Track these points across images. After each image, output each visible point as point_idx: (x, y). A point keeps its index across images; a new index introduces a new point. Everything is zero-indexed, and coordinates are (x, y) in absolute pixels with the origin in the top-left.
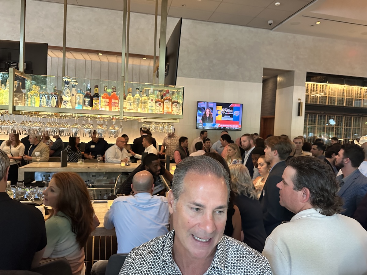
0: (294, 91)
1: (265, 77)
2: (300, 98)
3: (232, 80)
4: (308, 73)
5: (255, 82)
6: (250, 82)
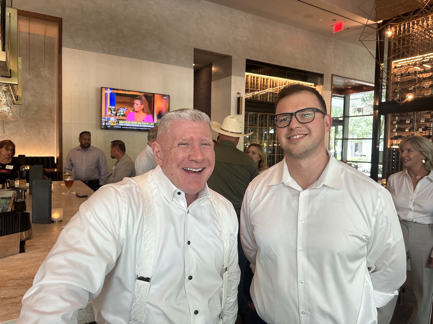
0: (232, 82)
1: (197, 65)
2: (239, 92)
3: (152, 61)
4: (248, 61)
5: (185, 67)
6: (177, 65)
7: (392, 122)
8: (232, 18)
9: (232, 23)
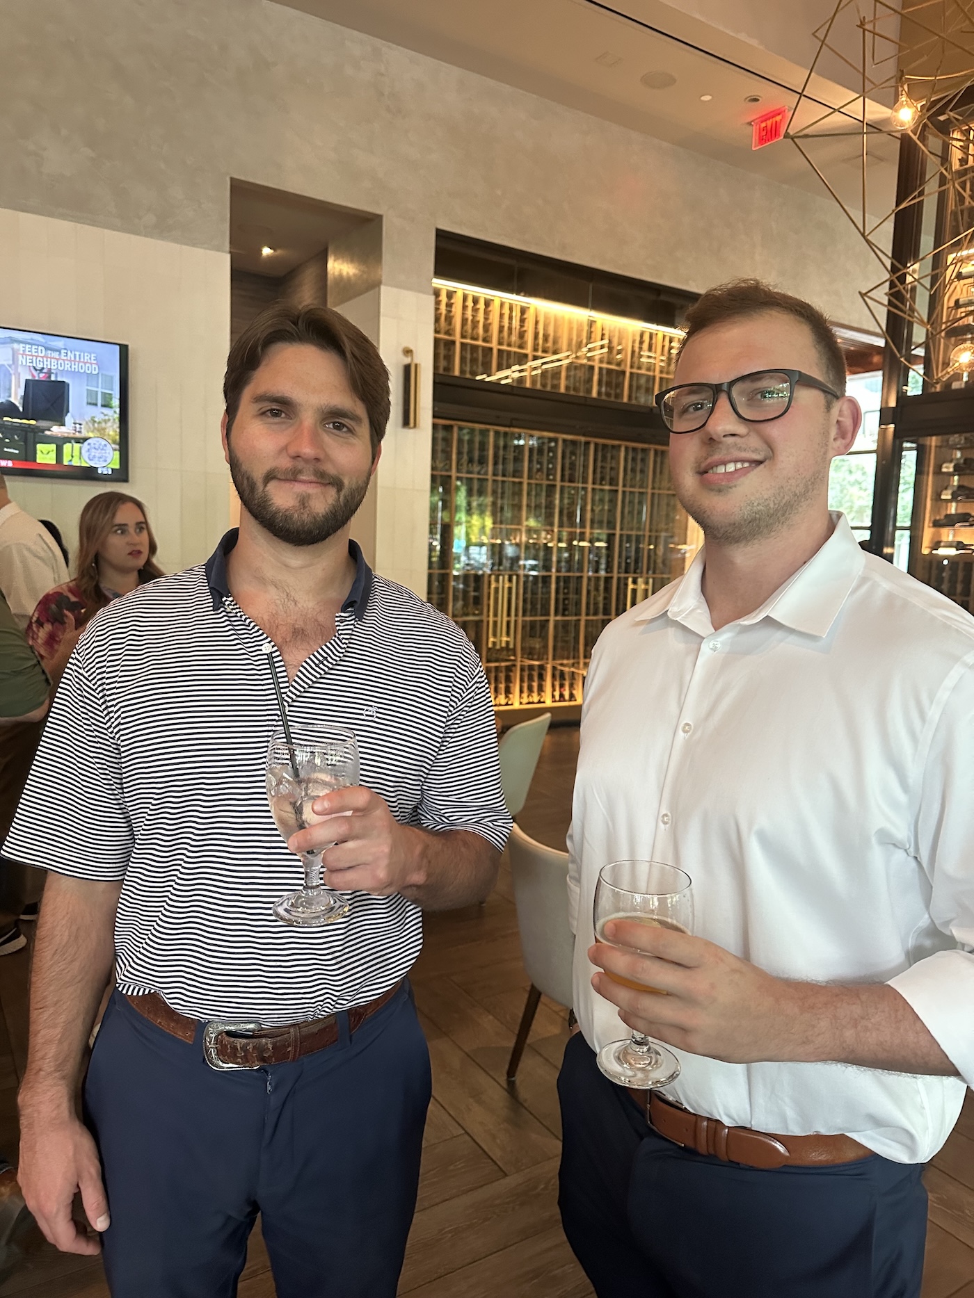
0: (382, 310)
2: (412, 347)
4: (441, 235)
5: (194, 245)
6: (163, 238)
7: (941, 467)
8: (382, 75)
9: (383, 95)
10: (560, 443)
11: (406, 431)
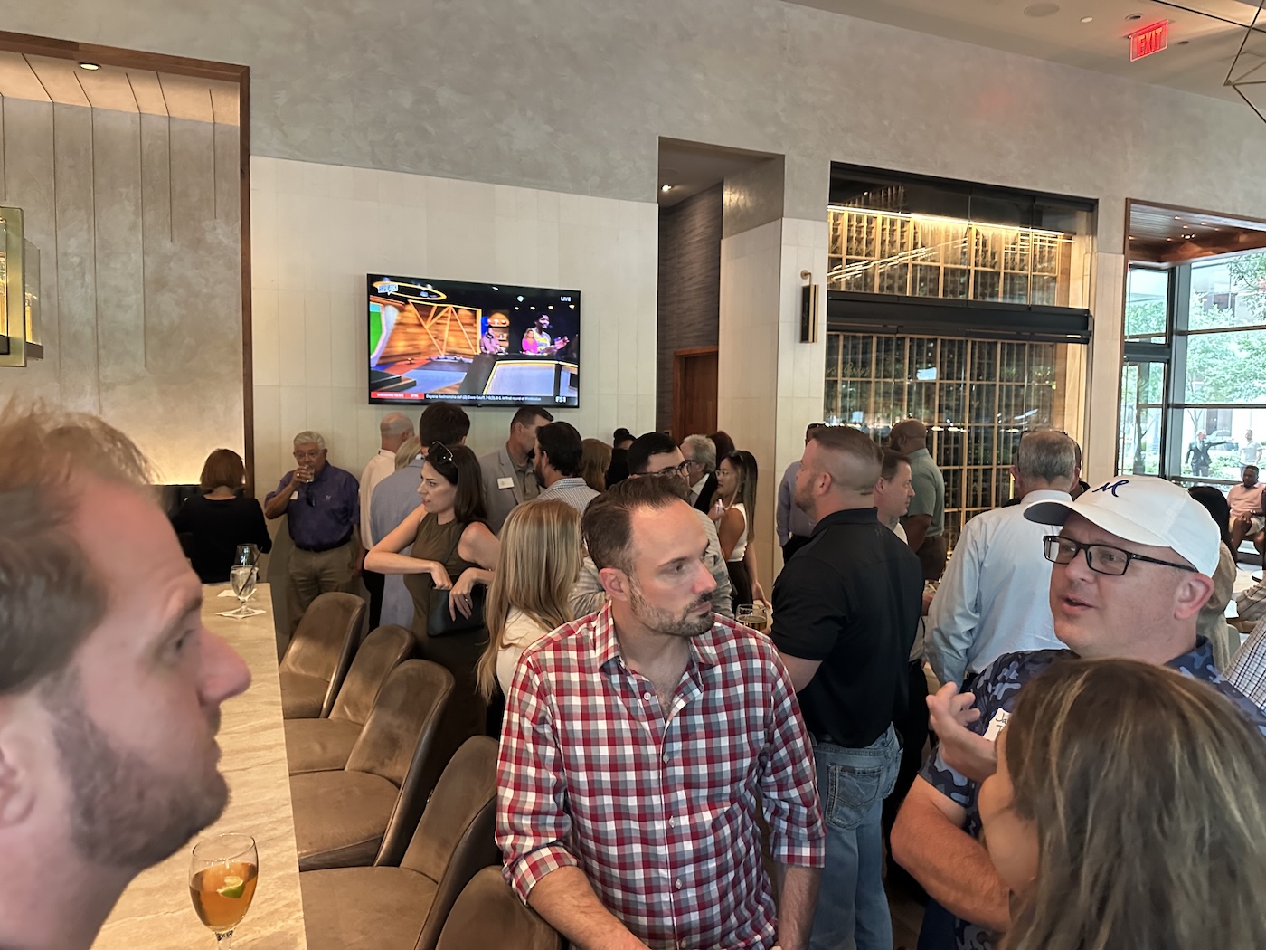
0: (784, 240)
2: (809, 271)
4: (836, 167)
5: (629, 200)
6: (606, 196)
8: (784, 31)
9: (785, 49)
10: (939, 342)
11: (804, 344)
